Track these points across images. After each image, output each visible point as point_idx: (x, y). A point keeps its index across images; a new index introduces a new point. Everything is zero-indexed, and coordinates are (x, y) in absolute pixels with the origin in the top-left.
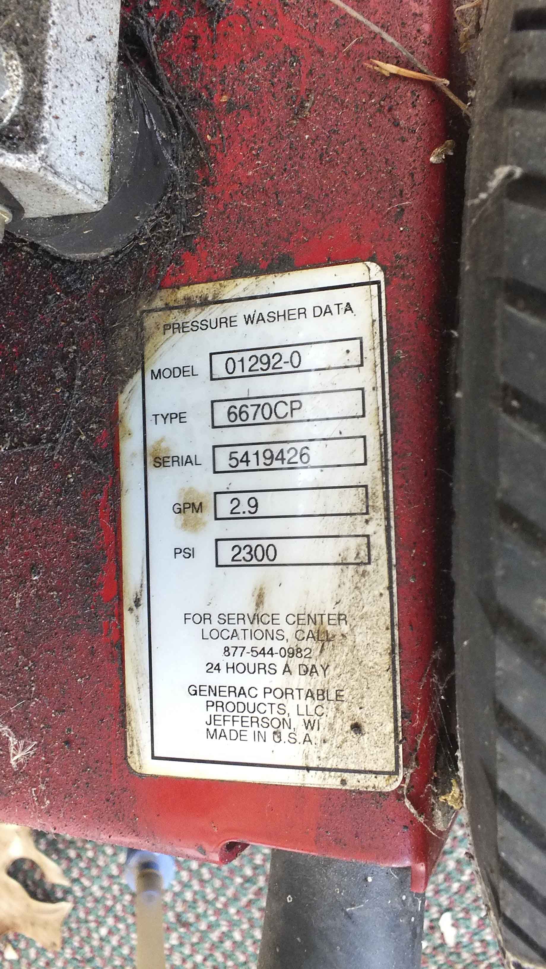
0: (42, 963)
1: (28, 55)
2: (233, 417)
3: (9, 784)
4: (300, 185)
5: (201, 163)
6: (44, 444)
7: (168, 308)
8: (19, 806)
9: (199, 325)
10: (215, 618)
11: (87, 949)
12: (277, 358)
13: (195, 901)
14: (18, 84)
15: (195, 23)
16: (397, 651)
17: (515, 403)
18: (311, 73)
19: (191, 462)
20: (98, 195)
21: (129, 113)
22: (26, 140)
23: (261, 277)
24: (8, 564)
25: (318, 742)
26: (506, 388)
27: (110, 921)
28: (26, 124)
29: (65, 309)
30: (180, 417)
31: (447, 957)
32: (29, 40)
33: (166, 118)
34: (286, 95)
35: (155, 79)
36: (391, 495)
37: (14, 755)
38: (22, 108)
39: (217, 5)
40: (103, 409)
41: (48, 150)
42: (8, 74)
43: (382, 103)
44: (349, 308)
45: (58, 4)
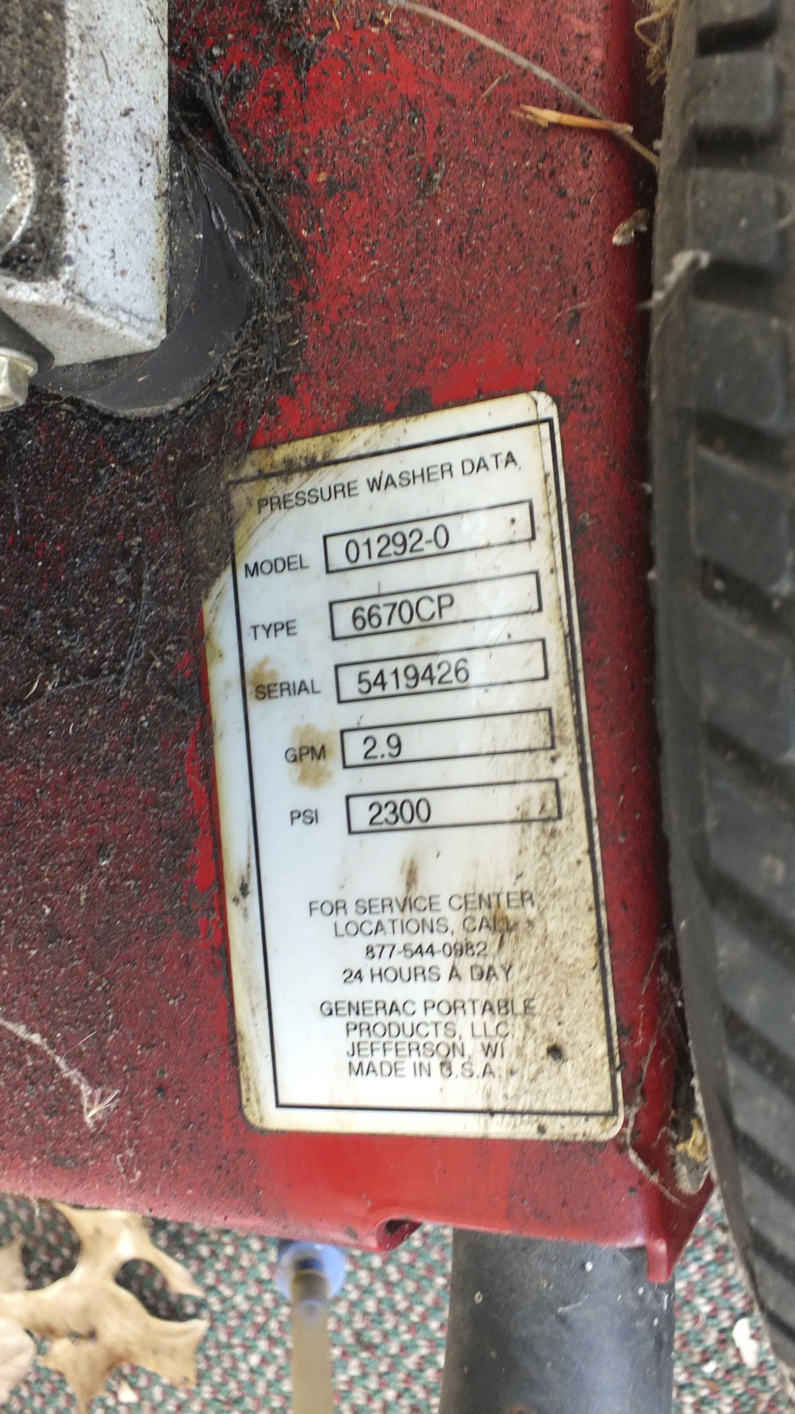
0: (171, 1407)
1: (40, 146)
2: (359, 623)
3: (85, 1150)
4: (433, 291)
5: (295, 270)
6: (104, 676)
7: (263, 476)
8: (100, 1180)
9: (307, 497)
10: (351, 907)
11: (232, 1385)
12: (416, 536)
13: (380, 1313)
14: (28, 186)
15: (276, 74)
16: (606, 939)
17: (718, 585)
18: (439, 131)
19: (306, 689)
20: (151, 328)
21: (187, 209)
22: (43, 262)
23: (388, 424)
24: (66, 846)
25: (504, 1074)
26: (705, 563)
27: (263, 1345)
28: (43, 240)
29: (124, 486)
30: (288, 627)
31: (747, 1384)
32: (40, 124)
33: (243, 211)
34: (407, 166)
35: (225, 158)
36: (585, 719)
37: (89, 1110)
38: (36, 218)
39: (304, 46)
40: (182, 624)
41: (74, 274)
42: (14, 174)
43: (540, 165)
44: (511, 458)
45: (76, 72)
